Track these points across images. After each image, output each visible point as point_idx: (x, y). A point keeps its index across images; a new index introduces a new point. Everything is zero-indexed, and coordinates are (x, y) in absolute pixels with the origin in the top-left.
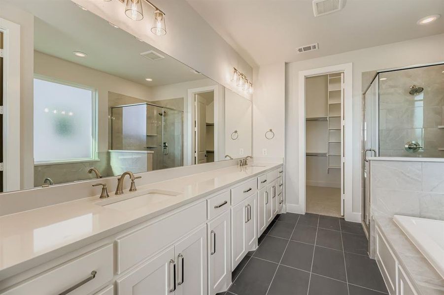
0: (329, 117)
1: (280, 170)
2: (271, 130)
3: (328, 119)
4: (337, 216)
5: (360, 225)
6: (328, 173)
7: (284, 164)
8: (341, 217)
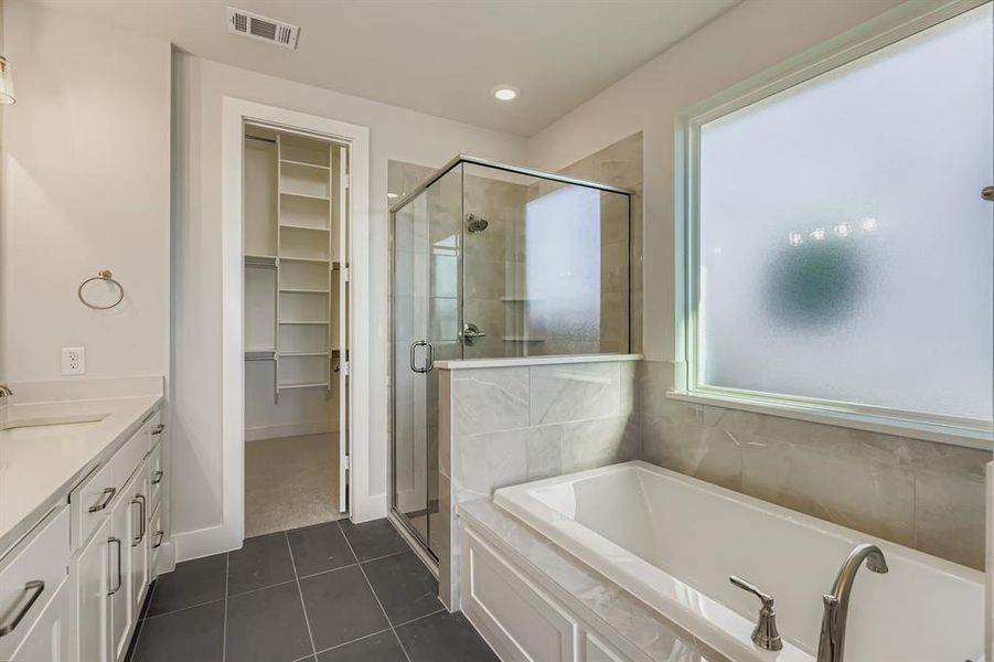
0: (281, 260)
1: (155, 421)
2: (107, 276)
3: (277, 264)
4: (332, 518)
5: (386, 523)
6: (276, 403)
7: (168, 399)
8: (339, 517)
